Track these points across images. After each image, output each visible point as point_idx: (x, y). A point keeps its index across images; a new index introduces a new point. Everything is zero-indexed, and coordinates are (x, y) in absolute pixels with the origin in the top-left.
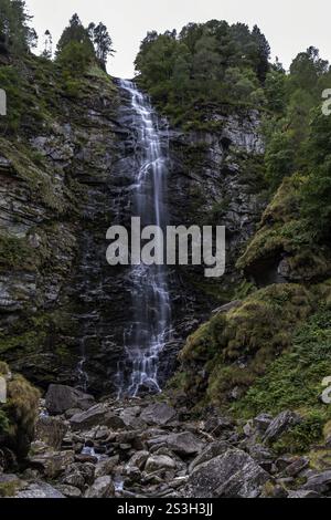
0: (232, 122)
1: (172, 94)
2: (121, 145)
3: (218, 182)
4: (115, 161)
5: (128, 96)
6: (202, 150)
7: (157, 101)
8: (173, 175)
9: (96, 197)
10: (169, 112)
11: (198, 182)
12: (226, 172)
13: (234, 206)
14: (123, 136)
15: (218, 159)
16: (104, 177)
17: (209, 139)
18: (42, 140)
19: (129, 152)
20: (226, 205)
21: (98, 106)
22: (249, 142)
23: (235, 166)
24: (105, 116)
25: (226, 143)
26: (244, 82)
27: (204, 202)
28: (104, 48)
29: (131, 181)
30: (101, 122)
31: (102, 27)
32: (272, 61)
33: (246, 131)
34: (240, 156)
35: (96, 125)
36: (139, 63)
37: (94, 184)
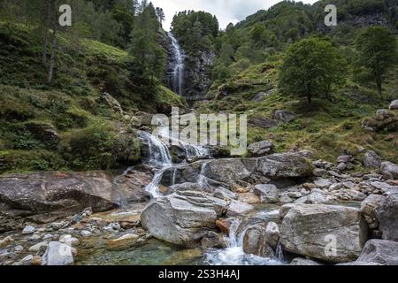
0: (204, 54)
1: (186, 41)
2: (169, 58)
3: (198, 73)
4: (168, 63)
6: (194, 62)
7: (181, 43)
8: (186, 70)
10: (185, 48)
11: (192, 73)
12: (201, 70)
13: (202, 81)
15: (199, 66)
17: (197, 59)
19: (172, 61)
20: (200, 81)
21: (162, 44)
22: (208, 61)
23: (204, 69)
24: (165, 48)
25: (202, 61)
27: (194, 79)
28: (162, 19)
29: (172, 71)
31: (161, 10)
32: (219, 30)
33: (208, 57)
34: (206, 66)
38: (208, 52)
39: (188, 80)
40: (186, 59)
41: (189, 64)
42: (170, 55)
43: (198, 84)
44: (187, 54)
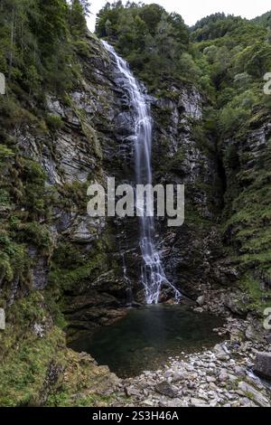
38: (190, 92)
40: (154, 106)
42: (119, 95)
43: (178, 161)
44: (151, 92)
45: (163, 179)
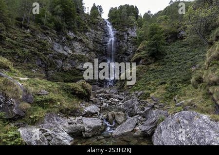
0: (130, 29)
1: (116, 23)
2: (105, 34)
3: (126, 43)
4: (104, 38)
5: (106, 23)
6: (123, 36)
7: (113, 24)
8: (117, 41)
9: (100, 46)
10: (116, 27)
11: (122, 43)
12: (128, 41)
13: (129, 48)
14: (106, 32)
15: (126, 38)
16: (101, 42)
17: (124, 33)
18: (88, 33)
19: (107, 36)
20: (127, 48)
21: (100, 26)
22: (133, 34)
23: (130, 39)
24: (102, 28)
25: (128, 34)
26: (133, 20)
27: (123, 47)
28: (101, 12)
29: (107, 43)
30: (101, 29)
31: (100, 6)
32: (139, 15)
33: (133, 31)
34: (131, 37)
35: (99, 30)
36: (109, 15)
37: (99, 43)
38: (132, 28)
39: (119, 49)
40: (117, 34)
41: (119, 37)
43: (126, 50)
44: (117, 30)
45: (120, 57)
